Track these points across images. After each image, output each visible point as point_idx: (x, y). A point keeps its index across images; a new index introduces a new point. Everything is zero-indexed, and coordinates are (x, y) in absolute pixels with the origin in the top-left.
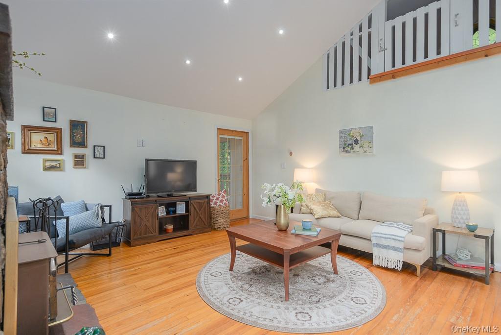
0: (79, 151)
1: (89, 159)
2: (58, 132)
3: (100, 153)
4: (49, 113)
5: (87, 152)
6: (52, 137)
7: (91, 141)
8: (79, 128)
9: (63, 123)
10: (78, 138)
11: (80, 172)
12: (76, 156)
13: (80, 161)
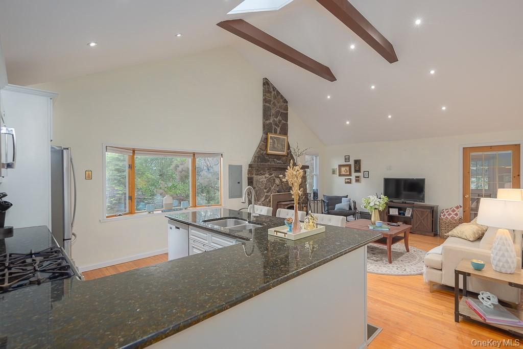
0: (357, 174)
1: (362, 179)
2: (350, 166)
3: (367, 175)
4: (347, 159)
5: (361, 174)
6: (348, 168)
7: (362, 170)
8: (357, 162)
9: (352, 162)
10: (357, 169)
11: (358, 184)
12: (356, 177)
13: (358, 179)
